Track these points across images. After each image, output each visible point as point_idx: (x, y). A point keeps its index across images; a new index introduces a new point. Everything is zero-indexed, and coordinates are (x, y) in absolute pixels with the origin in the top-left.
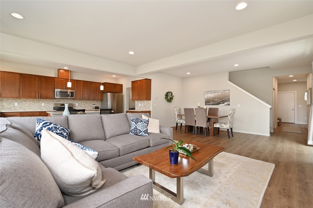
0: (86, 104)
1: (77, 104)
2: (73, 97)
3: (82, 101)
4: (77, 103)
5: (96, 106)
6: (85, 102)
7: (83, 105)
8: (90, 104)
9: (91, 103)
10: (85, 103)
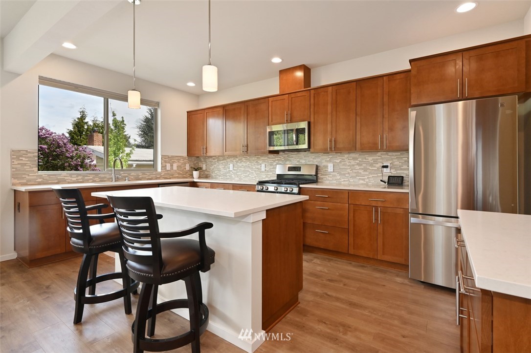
0: (358, 167)
1: (330, 168)
2: (304, 144)
3: (346, 156)
4: (330, 161)
5: (394, 173)
6: (354, 159)
7: (349, 171)
8: (371, 165)
9: (375, 161)
10: (353, 162)
